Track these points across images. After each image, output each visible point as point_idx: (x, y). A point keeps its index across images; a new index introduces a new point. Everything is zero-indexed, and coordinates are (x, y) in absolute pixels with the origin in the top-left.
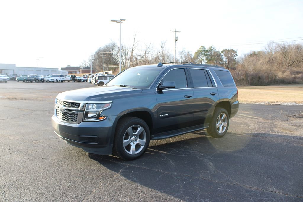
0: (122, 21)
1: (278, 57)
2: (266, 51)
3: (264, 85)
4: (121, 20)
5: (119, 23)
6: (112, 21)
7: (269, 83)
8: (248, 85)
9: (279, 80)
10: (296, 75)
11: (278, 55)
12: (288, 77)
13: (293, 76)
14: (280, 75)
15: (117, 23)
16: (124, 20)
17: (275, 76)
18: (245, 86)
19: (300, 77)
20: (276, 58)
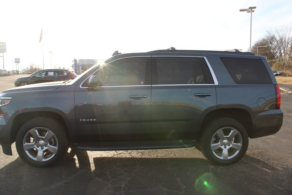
0: (253, 9)
4: (251, 8)
5: (250, 12)
6: (241, 10)
15: (248, 12)
16: (255, 8)
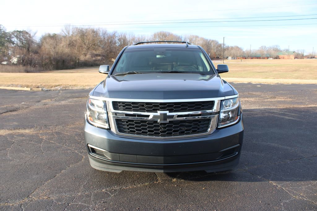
1: (78, 40)
2: (63, 33)
3: (70, 69)
7: (73, 66)
8: (54, 70)
9: (82, 63)
10: (96, 58)
11: (78, 38)
12: (90, 60)
13: (94, 59)
14: (82, 58)
17: (78, 59)
18: (50, 70)
19: (100, 60)
20: (76, 41)
